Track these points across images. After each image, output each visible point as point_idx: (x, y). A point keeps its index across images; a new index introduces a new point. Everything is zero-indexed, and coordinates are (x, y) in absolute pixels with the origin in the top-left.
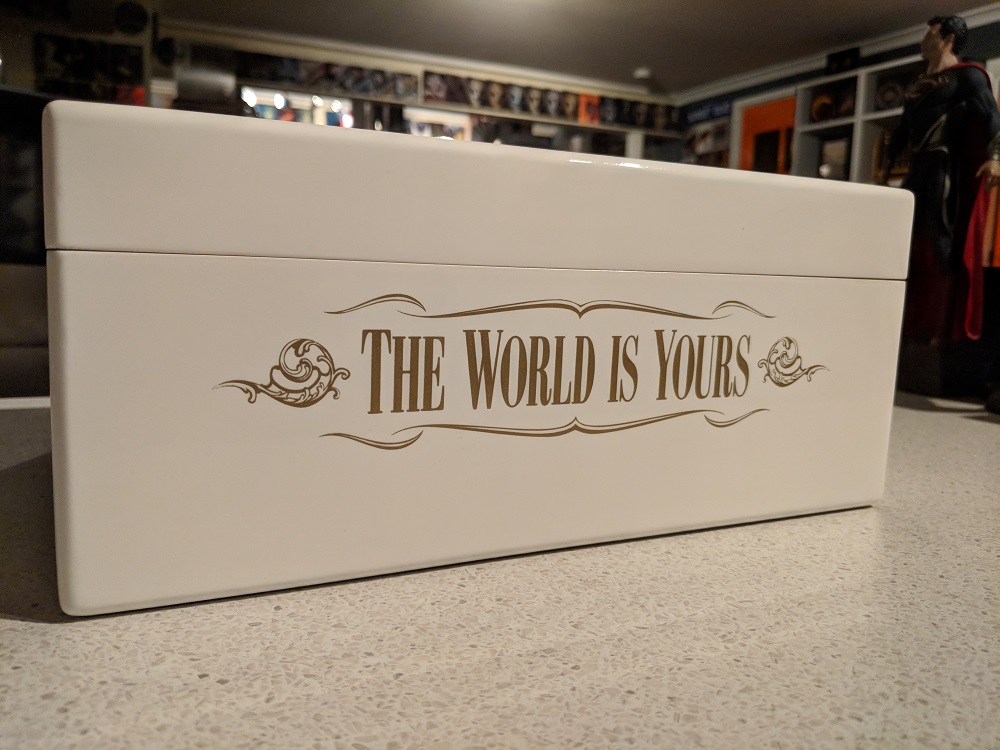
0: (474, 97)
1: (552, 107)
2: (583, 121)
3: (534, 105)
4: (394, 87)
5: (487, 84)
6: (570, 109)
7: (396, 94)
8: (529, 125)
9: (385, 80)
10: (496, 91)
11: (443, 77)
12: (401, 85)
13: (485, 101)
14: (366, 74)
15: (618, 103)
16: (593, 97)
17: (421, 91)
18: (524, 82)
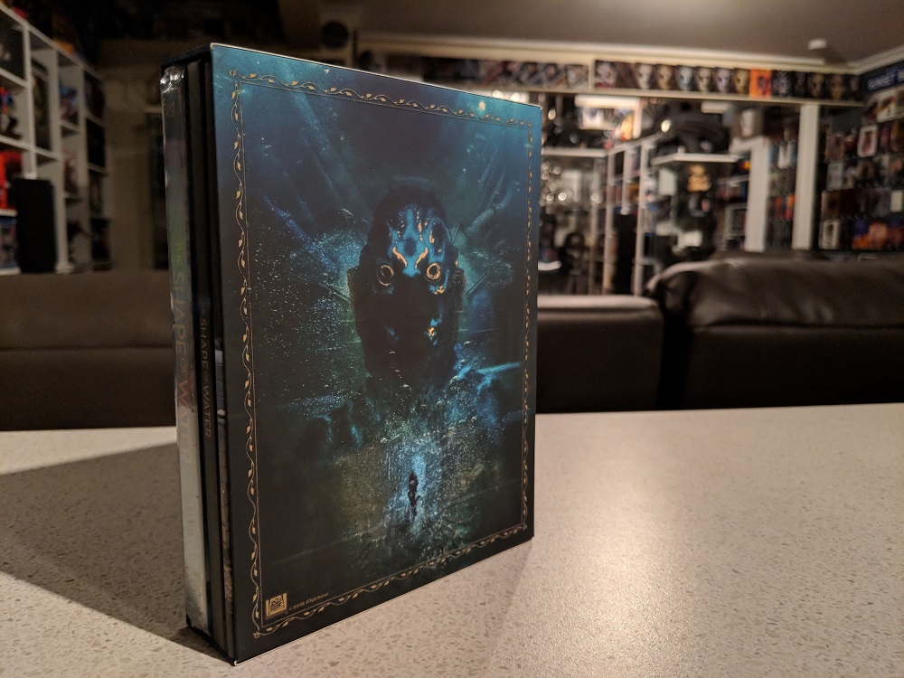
0: (643, 81)
1: (722, 85)
2: (755, 96)
3: (703, 85)
4: (566, 77)
5: (656, 67)
6: (740, 86)
7: (568, 85)
8: (699, 103)
9: (558, 72)
11: (613, 64)
12: (572, 75)
13: (653, 85)
14: (540, 68)
15: (792, 75)
16: (765, 71)
17: (592, 79)
18: (694, 63)
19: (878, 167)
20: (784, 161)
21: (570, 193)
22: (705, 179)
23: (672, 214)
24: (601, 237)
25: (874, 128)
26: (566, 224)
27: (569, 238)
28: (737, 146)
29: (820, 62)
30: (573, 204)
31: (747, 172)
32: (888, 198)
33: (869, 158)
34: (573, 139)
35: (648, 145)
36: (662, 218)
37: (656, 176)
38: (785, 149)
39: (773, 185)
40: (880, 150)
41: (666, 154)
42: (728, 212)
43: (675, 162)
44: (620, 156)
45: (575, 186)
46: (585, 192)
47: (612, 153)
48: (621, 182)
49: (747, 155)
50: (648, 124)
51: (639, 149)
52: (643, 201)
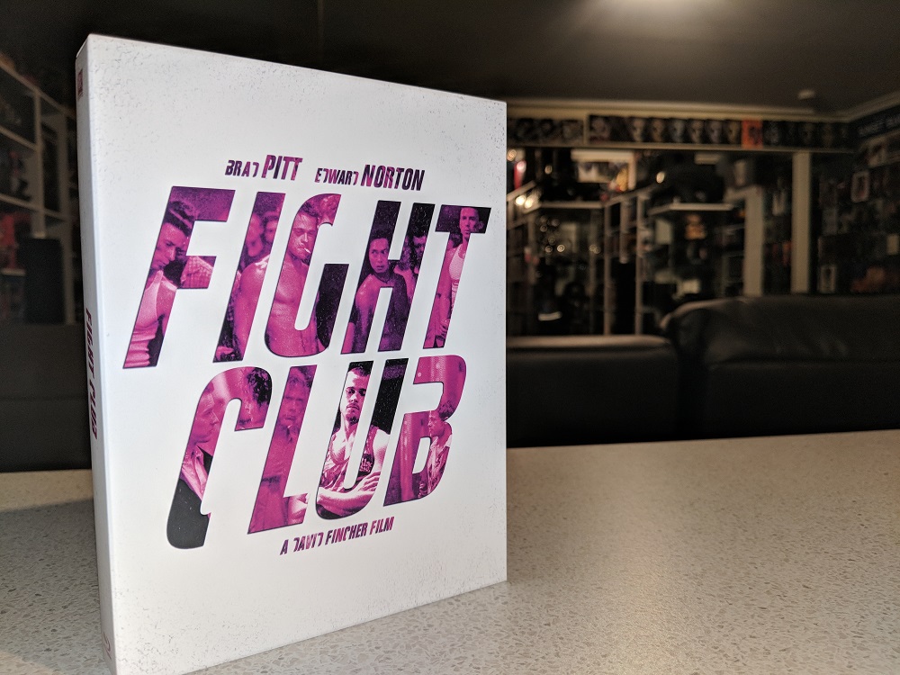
0: (637, 134)
1: (715, 136)
2: (747, 146)
3: (695, 136)
4: (562, 132)
5: (650, 120)
6: (732, 136)
7: (564, 140)
8: (692, 154)
9: (553, 127)
10: (658, 126)
11: (607, 119)
12: (567, 130)
13: (647, 137)
14: (536, 124)
15: (782, 125)
16: (756, 122)
17: (586, 133)
18: (686, 115)
19: (872, 211)
20: (778, 209)
21: (569, 244)
22: (702, 227)
23: (670, 262)
24: (600, 287)
25: (866, 174)
26: (565, 275)
27: (568, 288)
28: (731, 195)
29: (810, 111)
30: (571, 254)
31: (742, 221)
32: (884, 240)
33: (863, 203)
34: (570, 192)
35: (643, 196)
36: (660, 266)
37: (653, 226)
38: (779, 198)
39: (768, 232)
40: (873, 194)
41: (661, 204)
42: (725, 260)
43: (672, 211)
44: (616, 208)
45: (573, 238)
46: (583, 244)
47: (608, 205)
48: (618, 233)
49: (742, 204)
50: (643, 175)
51: (635, 201)
52: (640, 250)
